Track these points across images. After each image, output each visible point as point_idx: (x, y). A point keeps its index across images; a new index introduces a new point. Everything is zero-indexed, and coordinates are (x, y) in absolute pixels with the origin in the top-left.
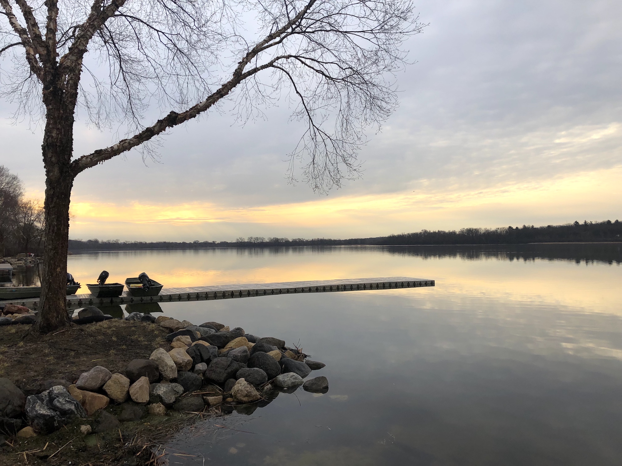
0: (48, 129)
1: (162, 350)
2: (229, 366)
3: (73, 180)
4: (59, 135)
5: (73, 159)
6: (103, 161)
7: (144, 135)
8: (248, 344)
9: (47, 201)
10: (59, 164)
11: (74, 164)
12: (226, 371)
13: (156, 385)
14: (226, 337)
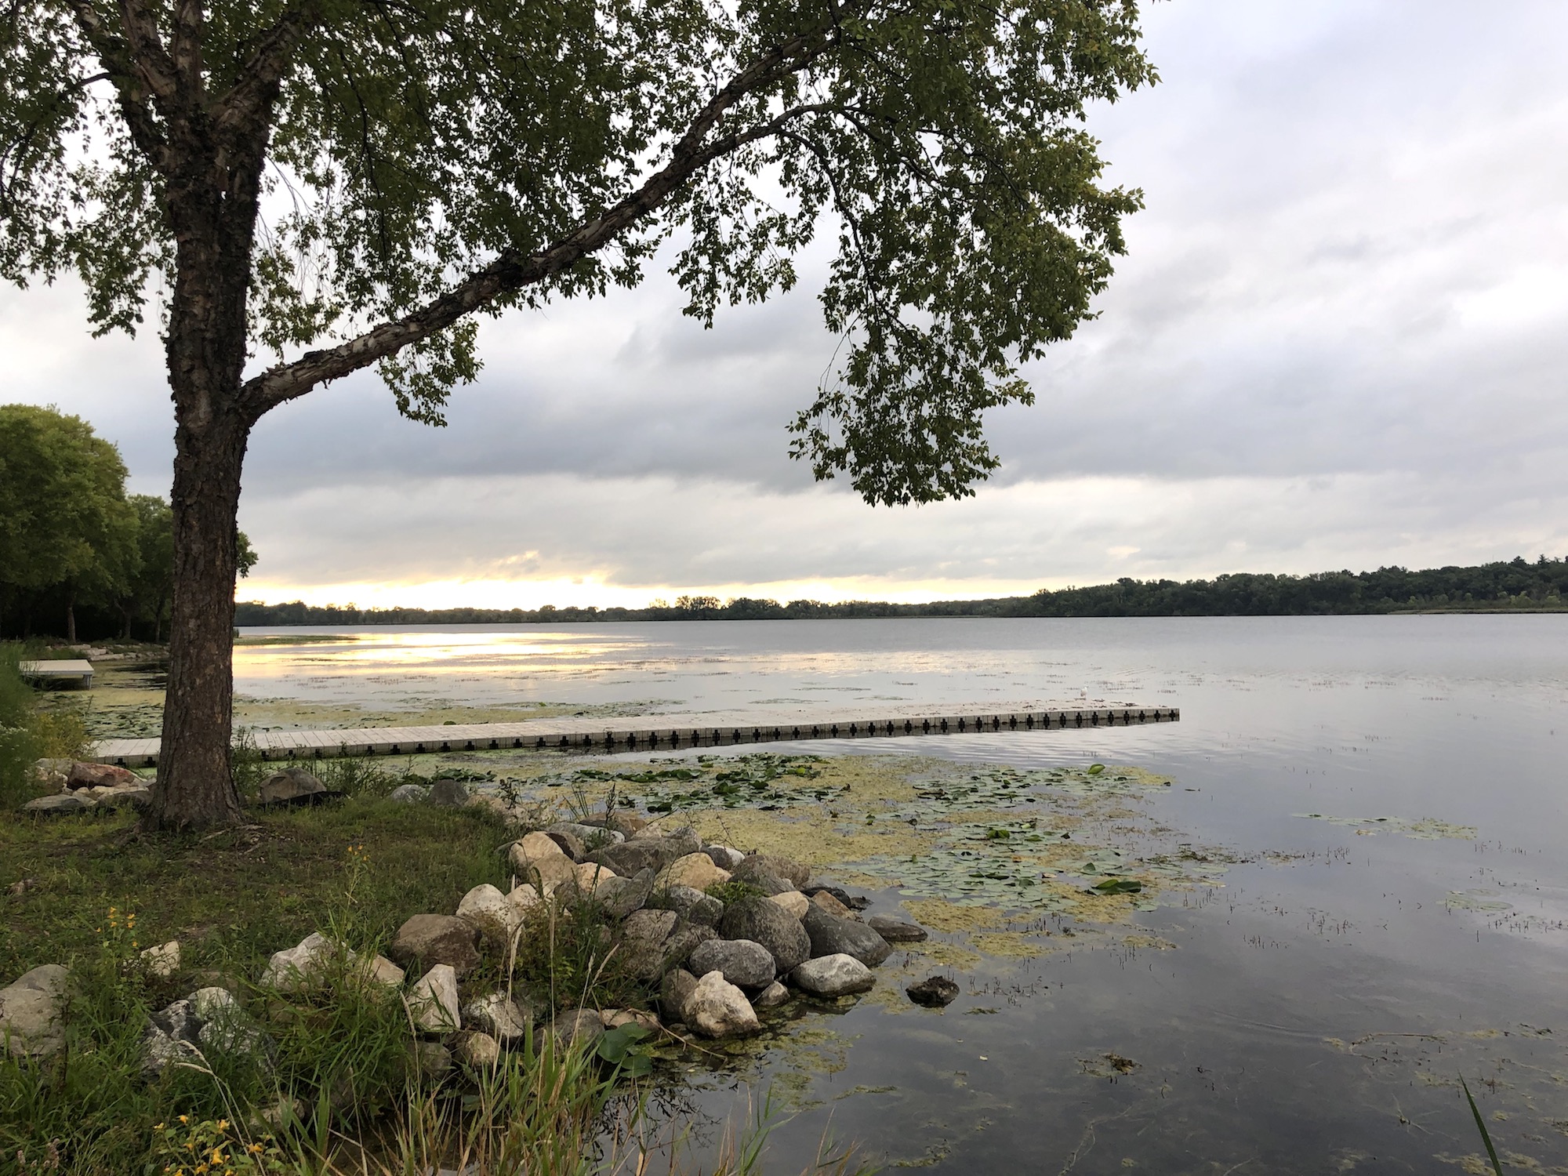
1: (490, 890)
2: (670, 934)
3: (248, 432)
4: (212, 312)
6: (327, 381)
7: (436, 314)
8: (715, 872)
10: (210, 391)
12: (664, 949)
14: (656, 854)
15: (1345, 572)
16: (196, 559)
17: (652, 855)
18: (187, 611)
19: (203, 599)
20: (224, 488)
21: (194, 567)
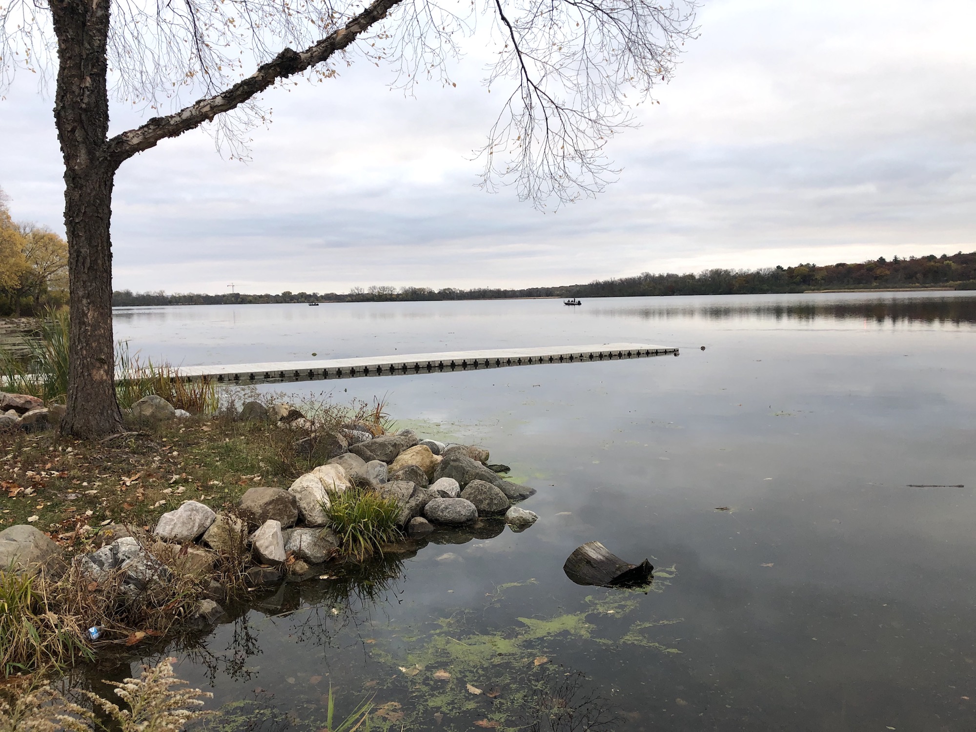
0: (63, 79)
2: (411, 496)
3: (113, 174)
5: (111, 135)
6: (166, 138)
7: (239, 92)
8: (432, 457)
9: (69, 210)
10: (86, 145)
11: (114, 144)
12: (408, 506)
13: (292, 532)
14: (395, 445)
15: (778, 267)
16: (85, 258)
17: (393, 446)
18: (81, 293)
19: (91, 286)
20: (100, 211)
21: (83, 264)
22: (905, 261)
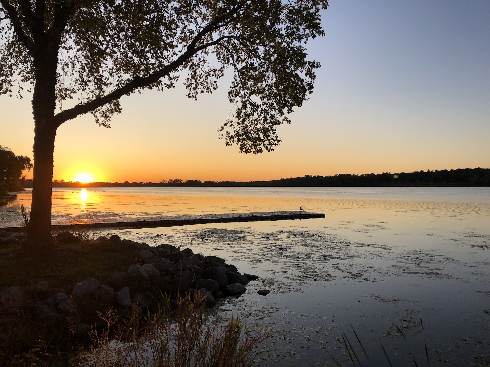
3: (57, 129)
5: (56, 113)
9: (36, 145)
10: (45, 116)
11: (57, 117)
12: (188, 282)
13: (135, 293)
15: (372, 174)
22: (432, 172)
